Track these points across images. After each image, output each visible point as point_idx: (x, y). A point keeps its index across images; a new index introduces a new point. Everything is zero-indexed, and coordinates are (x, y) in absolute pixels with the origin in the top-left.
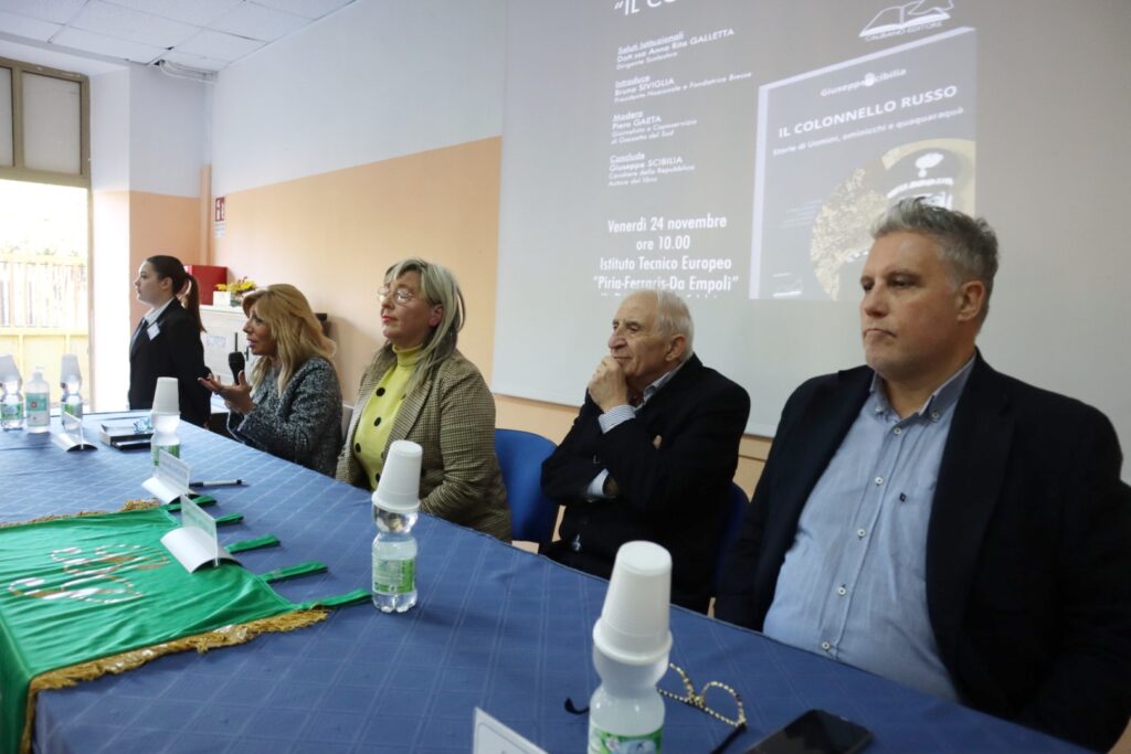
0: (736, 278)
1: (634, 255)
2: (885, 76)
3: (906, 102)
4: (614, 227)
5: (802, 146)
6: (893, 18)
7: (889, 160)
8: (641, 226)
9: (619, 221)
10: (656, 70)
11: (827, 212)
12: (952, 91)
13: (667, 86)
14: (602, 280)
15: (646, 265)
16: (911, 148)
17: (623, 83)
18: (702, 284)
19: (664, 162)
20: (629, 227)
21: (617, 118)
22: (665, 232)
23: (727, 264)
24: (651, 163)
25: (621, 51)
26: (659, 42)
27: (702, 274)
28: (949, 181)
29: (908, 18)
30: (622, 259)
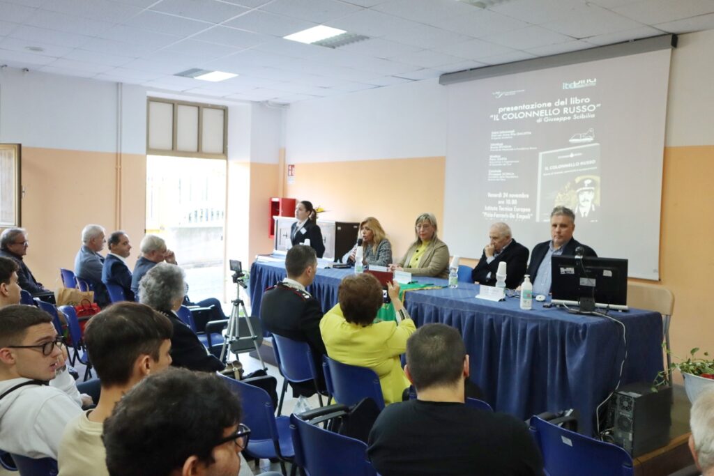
0: (532, 215)
1: (497, 206)
2: (576, 155)
3: (582, 163)
4: (490, 195)
5: (552, 174)
6: (578, 137)
7: (578, 180)
8: (500, 195)
9: (492, 193)
10: (505, 142)
11: (560, 195)
12: (593, 162)
13: (508, 148)
14: (485, 214)
15: (502, 209)
16: (583, 177)
17: (493, 145)
18: (521, 216)
19: (508, 174)
20: (495, 196)
21: (491, 156)
22: (508, 198)
23: (529, 210)
24: (504, 174)
25: (493, 133)
26: (506, 132)
27: (521, 213)
28: (593, 188)
29: (582, 138)
30: (493, 206)
